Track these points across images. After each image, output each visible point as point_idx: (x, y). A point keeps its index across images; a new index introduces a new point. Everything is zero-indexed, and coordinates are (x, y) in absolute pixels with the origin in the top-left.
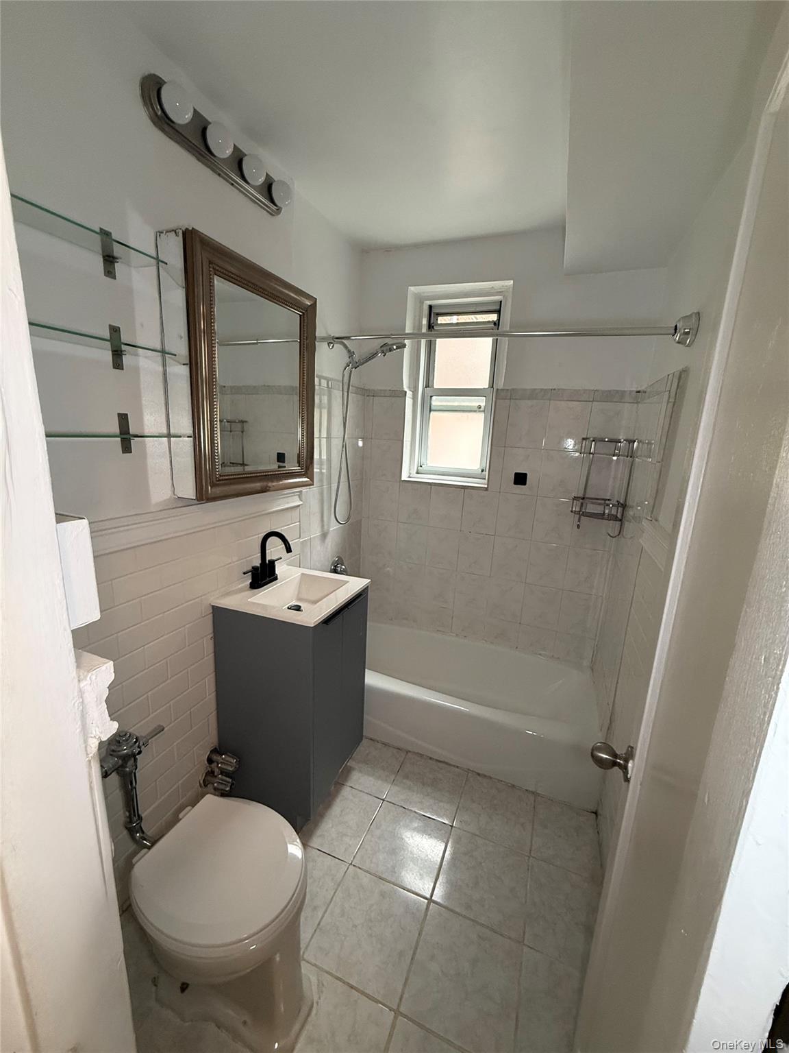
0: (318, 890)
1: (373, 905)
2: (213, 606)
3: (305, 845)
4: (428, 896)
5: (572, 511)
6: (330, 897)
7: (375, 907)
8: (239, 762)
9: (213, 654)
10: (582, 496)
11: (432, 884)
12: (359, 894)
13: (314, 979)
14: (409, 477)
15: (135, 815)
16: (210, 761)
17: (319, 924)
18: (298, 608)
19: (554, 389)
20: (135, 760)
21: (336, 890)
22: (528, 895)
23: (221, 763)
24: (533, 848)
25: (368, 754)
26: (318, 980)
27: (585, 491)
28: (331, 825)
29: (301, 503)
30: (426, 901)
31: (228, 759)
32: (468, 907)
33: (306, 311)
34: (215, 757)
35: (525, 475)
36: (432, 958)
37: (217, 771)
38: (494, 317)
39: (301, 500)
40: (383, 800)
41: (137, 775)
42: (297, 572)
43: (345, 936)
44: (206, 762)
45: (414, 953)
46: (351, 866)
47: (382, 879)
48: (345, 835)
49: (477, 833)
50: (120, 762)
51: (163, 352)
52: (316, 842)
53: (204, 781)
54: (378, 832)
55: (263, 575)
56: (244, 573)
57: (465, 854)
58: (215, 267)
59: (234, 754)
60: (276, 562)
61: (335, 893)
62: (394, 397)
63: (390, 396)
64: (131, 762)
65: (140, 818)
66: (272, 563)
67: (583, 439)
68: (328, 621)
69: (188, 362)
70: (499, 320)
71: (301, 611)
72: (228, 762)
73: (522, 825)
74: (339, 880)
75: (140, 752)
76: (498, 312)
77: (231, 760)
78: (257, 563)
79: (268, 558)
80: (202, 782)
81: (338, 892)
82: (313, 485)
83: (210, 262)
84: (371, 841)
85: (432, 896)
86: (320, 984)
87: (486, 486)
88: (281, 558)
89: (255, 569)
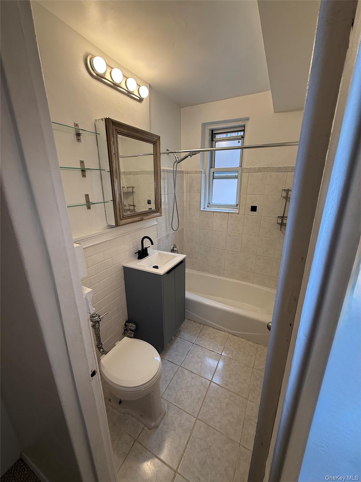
0: (168, 374)
1: (189, 381)
2: (124, 267)
3: (162, 358)
4: (211, 380)
5: (277, 223)
6: (172, 378)
7: (189, 382)
8: (137, 326)
9: (124, 285)
10: (282, 216)
11: (212, 376)
12: (183, 377)
13: (166, 405)
14: (204, 209)
15: (100, 343)
16: (125, 325)
17: (168, 386)
18: (156, 267)
19: (269, 167)
20: (99, 323)
21: (174, 375)
22: (251, 382)
23: (130, 326)
24: (255, 365)
25: (187, 326)
26: (168, 405)
27: (284, 214)
28: (172, 352)
29: (157, 223)
30: (210, 381)
31: (132, 325)
32: (226, 385)
33: (156, 142)
34: (127, 324)
35: (256, 207)
36: (211, 401)
37: (128, 329)
38: (242, 133)
39: (157, 222)
40: (193, 343)
41: (100, 329)
42: (157, 252)
43: (178, 391)
44: (124, 326)
45: (204, 399)
46: (180, 367)
47: (192, 372)
48: (178, 355)
49: (232, 358)
50: (94, 324)
51: (100, 170)
52: (166, 357)
53: (124, 333)
54: (191, 355)
55: (142, 254)
56: (135, 253)
57: (227, 365)
58: (118, 131)
59: (135, 323)
60: (148, 248)
61: (174, 376)
62: (196, 173)
63: (195, 173)
64: (97, 324)
65: (102, 344)
66: (146, 248)
67: (283, 190)
68: (169, 272)
69: (109, 171)
70: (244, 135)
71: (158, 268)
72: (132, 326)
73: (251, 356)
74: (175, 372)
75: (100, 321)
76: (244, 130)
77: (133, 325)
78: (140, 249)
79: (144, 247)
80: (123, 333)
81: (175, 376)
82: (162, 216)
83: (116, 130)
84: (188, 358)
85: (212, 380)
86: (168, 406)
87: (238, 212)
88: (150, 247)
89: (139, 251)
